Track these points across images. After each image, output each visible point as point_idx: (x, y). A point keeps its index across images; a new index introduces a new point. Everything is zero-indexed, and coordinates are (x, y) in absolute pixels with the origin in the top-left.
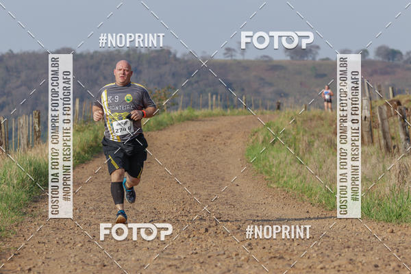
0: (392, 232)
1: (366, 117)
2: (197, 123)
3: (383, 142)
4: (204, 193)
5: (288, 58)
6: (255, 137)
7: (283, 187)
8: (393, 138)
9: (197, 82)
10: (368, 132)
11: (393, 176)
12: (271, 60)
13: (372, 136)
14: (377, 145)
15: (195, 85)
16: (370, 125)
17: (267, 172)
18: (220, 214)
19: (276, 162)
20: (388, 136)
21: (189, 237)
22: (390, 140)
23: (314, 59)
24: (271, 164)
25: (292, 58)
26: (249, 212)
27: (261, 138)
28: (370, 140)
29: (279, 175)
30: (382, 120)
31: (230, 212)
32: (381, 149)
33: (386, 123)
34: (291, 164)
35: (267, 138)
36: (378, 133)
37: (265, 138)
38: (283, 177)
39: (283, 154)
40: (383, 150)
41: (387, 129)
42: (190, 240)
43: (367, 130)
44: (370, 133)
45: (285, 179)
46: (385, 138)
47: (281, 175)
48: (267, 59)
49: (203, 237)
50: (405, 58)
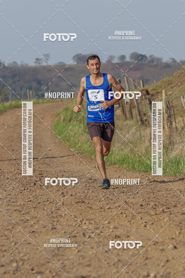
1: (127, 102)
3: (138, 117)
5: (75, 63)
6: (58, 118)
7: (78, 150)
8: (145, 115)
9: (19, 81)
10: (129, 111)
12: (65, 65)
13: (131, 114)
14: (135, 119)
15: (18, 83)
16: (130, 107)
17: (68, 140)
18: (42, 172)
19: (72, 134)
20: (142, 114)
21: (24, 189)
22: (143, 116)
24: (70, 135)
25: (78, 63)
26: (59, 169)
27: (62, 118)
28: (131, 117)
29: (75, 142)
30: (138, 104)
31: (47, 170)
32: (138, 122)
33: (140, 106)
34: (82, 134)
35: (66, 117)
36: (135, 111)
37: (65, 118)
38: (78, 143)
39: (77, 127)
41: (141, 110)
42: (26, 191)
43: (129, 110)
44: (130, 112)
45: (79, 145)
46: (140, 115)
47: (76, 142)
48: (61, 64)
49: (33, 188)
50: (149, 59)
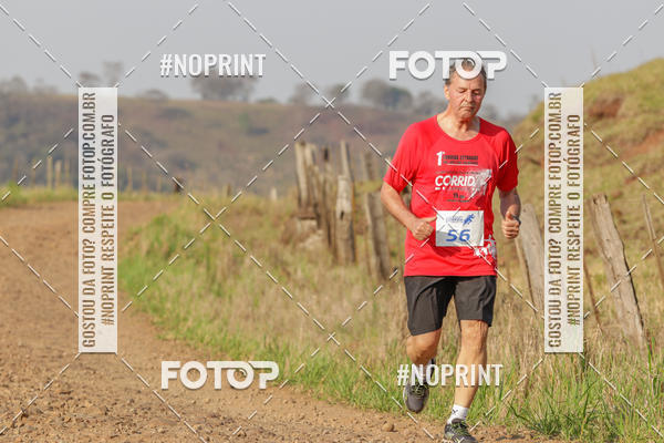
0: (392, 429)
1: (342, 214)
2: (24, 213)
3: (373, 261)
4: (38, 345)
5: (198, 96)
6: (131, 244)
7: (185, 339)
8: (393, 254)
9: (25, 135)
10: (347, 240)
11: (393, 326)
12: (163, 99)
13: (353, 247)
14: (362, 266)
15: (22, 141)
16: (351, 228)
17: (156, 310)
18: (69, 387)
19: (172, 291)
20: (385, 249)
21: (13, 426)
22: (387, 258)
23: (245, 99)
24: (164, 295)
25: (205, 96)
26: (122, 384)
27: (145, 246)
28: (351, 257)
29: (178, 316)
30: (375, 219)
31: (87, 383)
32: (370, 273)
33: (381, 226)
34: (200, 296)
35: (156, 245)
36: (364, 244)
37: (152, 245)
38: (185, 319)
39: (187, 276)
40: (375, 275)
41: (382, 237)
42: (16, 431)
43: (346, 236)
44: (350, 243)
45: (190, 323)
46: (378, 253)
47: (182, 315)
48: (155, 96)
49: (39, 426)
50: (417, 103)
